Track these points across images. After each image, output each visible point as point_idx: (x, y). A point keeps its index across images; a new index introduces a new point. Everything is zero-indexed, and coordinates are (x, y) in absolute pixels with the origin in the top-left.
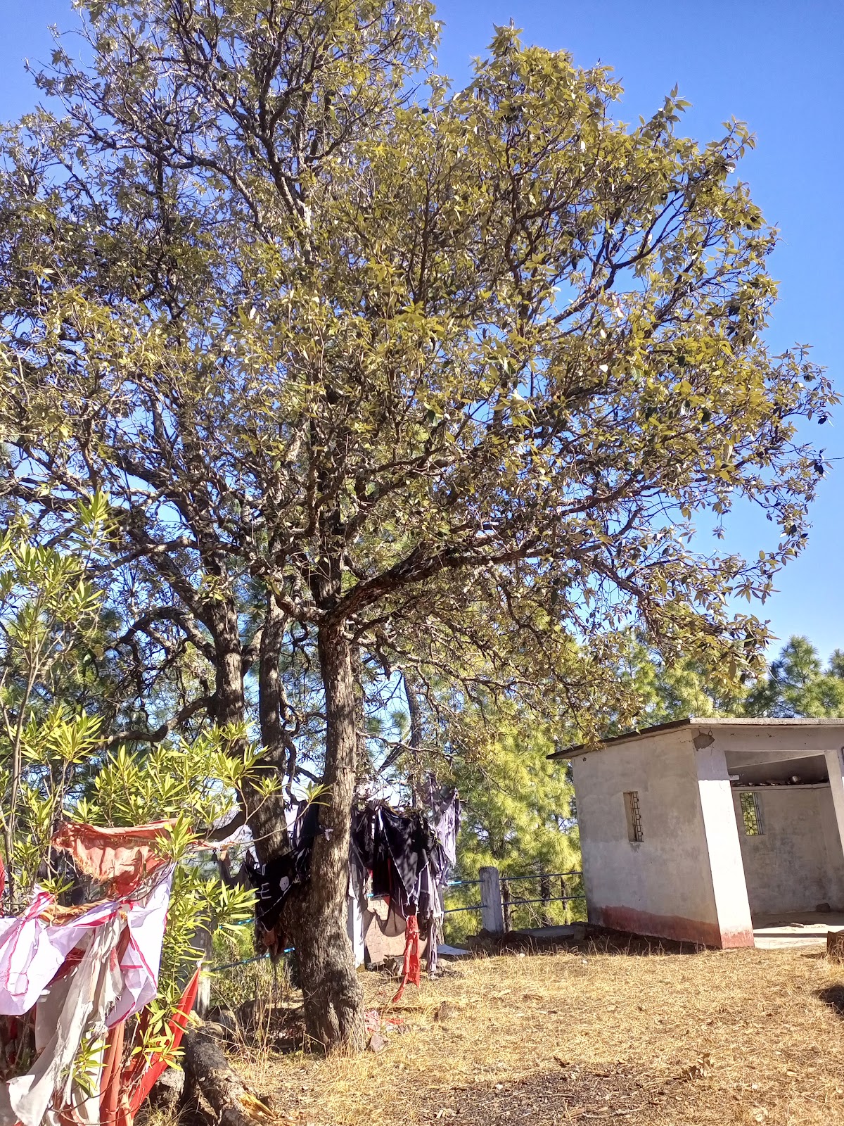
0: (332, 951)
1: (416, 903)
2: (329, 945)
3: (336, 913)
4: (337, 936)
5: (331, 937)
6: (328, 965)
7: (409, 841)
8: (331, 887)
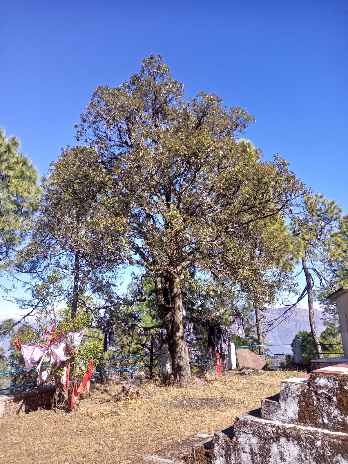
0: (179, 361)
1: (219, 350)
2: (178, 359)
3: (180, 350)
4: (181, 357)
5: (179, 357)
6: (178, 364)
7: (217, 331)
8: (177, 343)
